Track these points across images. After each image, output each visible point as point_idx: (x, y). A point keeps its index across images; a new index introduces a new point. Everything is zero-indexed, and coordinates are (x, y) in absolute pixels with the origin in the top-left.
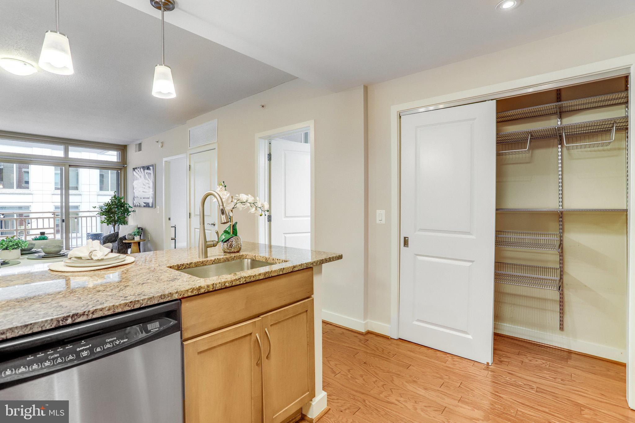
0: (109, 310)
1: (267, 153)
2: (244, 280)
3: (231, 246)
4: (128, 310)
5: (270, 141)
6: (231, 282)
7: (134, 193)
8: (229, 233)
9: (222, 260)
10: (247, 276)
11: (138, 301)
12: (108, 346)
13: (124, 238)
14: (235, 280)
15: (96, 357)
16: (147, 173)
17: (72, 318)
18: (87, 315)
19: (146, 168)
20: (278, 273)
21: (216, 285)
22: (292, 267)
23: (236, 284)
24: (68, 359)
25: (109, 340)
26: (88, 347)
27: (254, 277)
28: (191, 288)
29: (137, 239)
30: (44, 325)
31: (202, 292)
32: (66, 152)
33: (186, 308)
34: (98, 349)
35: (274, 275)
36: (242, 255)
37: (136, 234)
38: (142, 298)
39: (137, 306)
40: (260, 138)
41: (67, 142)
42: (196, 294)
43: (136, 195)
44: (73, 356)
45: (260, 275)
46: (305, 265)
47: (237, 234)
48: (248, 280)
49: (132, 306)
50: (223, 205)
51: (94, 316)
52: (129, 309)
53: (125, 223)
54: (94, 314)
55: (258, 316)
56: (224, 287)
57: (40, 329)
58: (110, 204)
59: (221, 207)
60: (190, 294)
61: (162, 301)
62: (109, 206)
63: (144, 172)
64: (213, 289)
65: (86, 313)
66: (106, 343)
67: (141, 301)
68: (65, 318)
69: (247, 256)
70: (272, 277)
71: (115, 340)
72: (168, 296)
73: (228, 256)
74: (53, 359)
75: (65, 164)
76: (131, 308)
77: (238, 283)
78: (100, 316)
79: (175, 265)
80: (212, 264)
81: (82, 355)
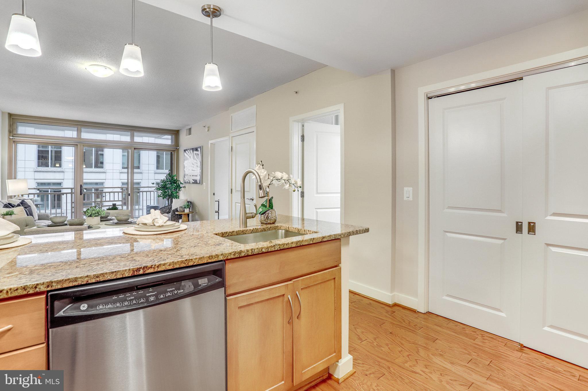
0: (170, 265)
1: (300, 134)
2: (278, 247)
3: (267, 218)
4: (183, 266)
5: (303, 123)
6: (267, 249)
7: (184, 171)
8: (266, 207)
9: (259, 230)
10: (281, 244)
11: (192, 260)
12: (169, 294)
13: (177, 210)
14: (270, 247)
15: (160, 302)
16: (195, 154)
17: (143, 269)
18: (154, 268)
19: (195, 149)
20: (309, 242)
21: (254, 250)
22: (321, 237)
23: (271, 250)
24: (140, 302)
25: (169, 290)
26: (154, 293)
27: (287, 245)
28: (234, 252)
29: (187, 211)
30: (124, 273)
31: (242, 256)
32: (132, 137)
33: (229, 267)
34: (162, 296)
35: (305, 244)
36: (277, 226)
37: (186, 207)
38: (194, 258)
39: (191, 264)
40: (294, 121)
41: (133, 129)
42: (237, 257)
43: (186, 173)
44: (144, 300)
45: (292, 243)
46: (334, 236)
47: (272, 207)
48: (282, 248)
49: (187, 263)
50: (261, 182)
51: (159, 270)
52: (185, 265)
53: (177, 197)
54: (158, 268)
55: (290, 280)
56: (261, 252)
57: (121, 276)
58: (165, 180)
59: (259, 183)
60: (232, 257)
61: (210, 261)
62: (164, 183)
63: (193, 153)
64: (251, 253)
65: (153, 267)
66: (167, 292)
67: (194, 260)
68: (138, 269)
69: (282, 227)
70: (303, 246)
71: (174, 290)
72: (215, 257)
73: (265, 226)
74: (130, 300)
75: (131, 147)
76: (186, 265)
77: (273, 249)
78: (163, 270)
79: (220, 232)
80: (251, 233)
81: (150, 300)
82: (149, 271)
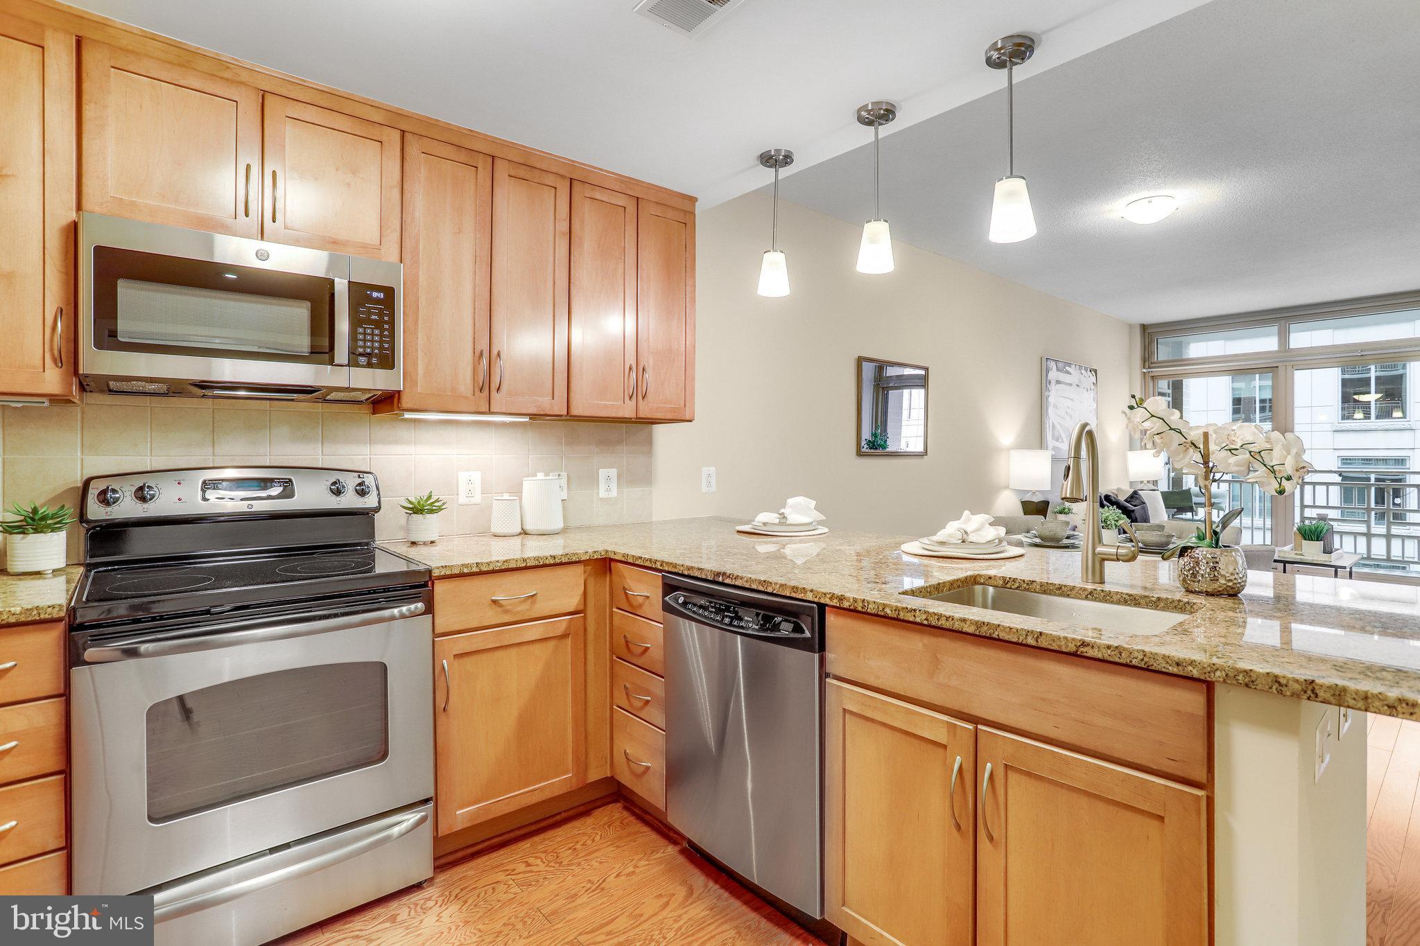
0: (746, 581)
2: (924, 617)
11: (771, 583)
17: (722, 576)
18: (731, 578)
25: (746, 618)
27: (947, 618)
30: (707, 574)
32: (1284, 337)
39: (770, 589)
44: (719, 617)
45: (964, 620)
49: (765, 587)
52: (763, 589)
57: (705, 577)
67: (774, 585)
68: (718, 574)
72: (802, 592)
78: (739, 584)
82: (728, 581)
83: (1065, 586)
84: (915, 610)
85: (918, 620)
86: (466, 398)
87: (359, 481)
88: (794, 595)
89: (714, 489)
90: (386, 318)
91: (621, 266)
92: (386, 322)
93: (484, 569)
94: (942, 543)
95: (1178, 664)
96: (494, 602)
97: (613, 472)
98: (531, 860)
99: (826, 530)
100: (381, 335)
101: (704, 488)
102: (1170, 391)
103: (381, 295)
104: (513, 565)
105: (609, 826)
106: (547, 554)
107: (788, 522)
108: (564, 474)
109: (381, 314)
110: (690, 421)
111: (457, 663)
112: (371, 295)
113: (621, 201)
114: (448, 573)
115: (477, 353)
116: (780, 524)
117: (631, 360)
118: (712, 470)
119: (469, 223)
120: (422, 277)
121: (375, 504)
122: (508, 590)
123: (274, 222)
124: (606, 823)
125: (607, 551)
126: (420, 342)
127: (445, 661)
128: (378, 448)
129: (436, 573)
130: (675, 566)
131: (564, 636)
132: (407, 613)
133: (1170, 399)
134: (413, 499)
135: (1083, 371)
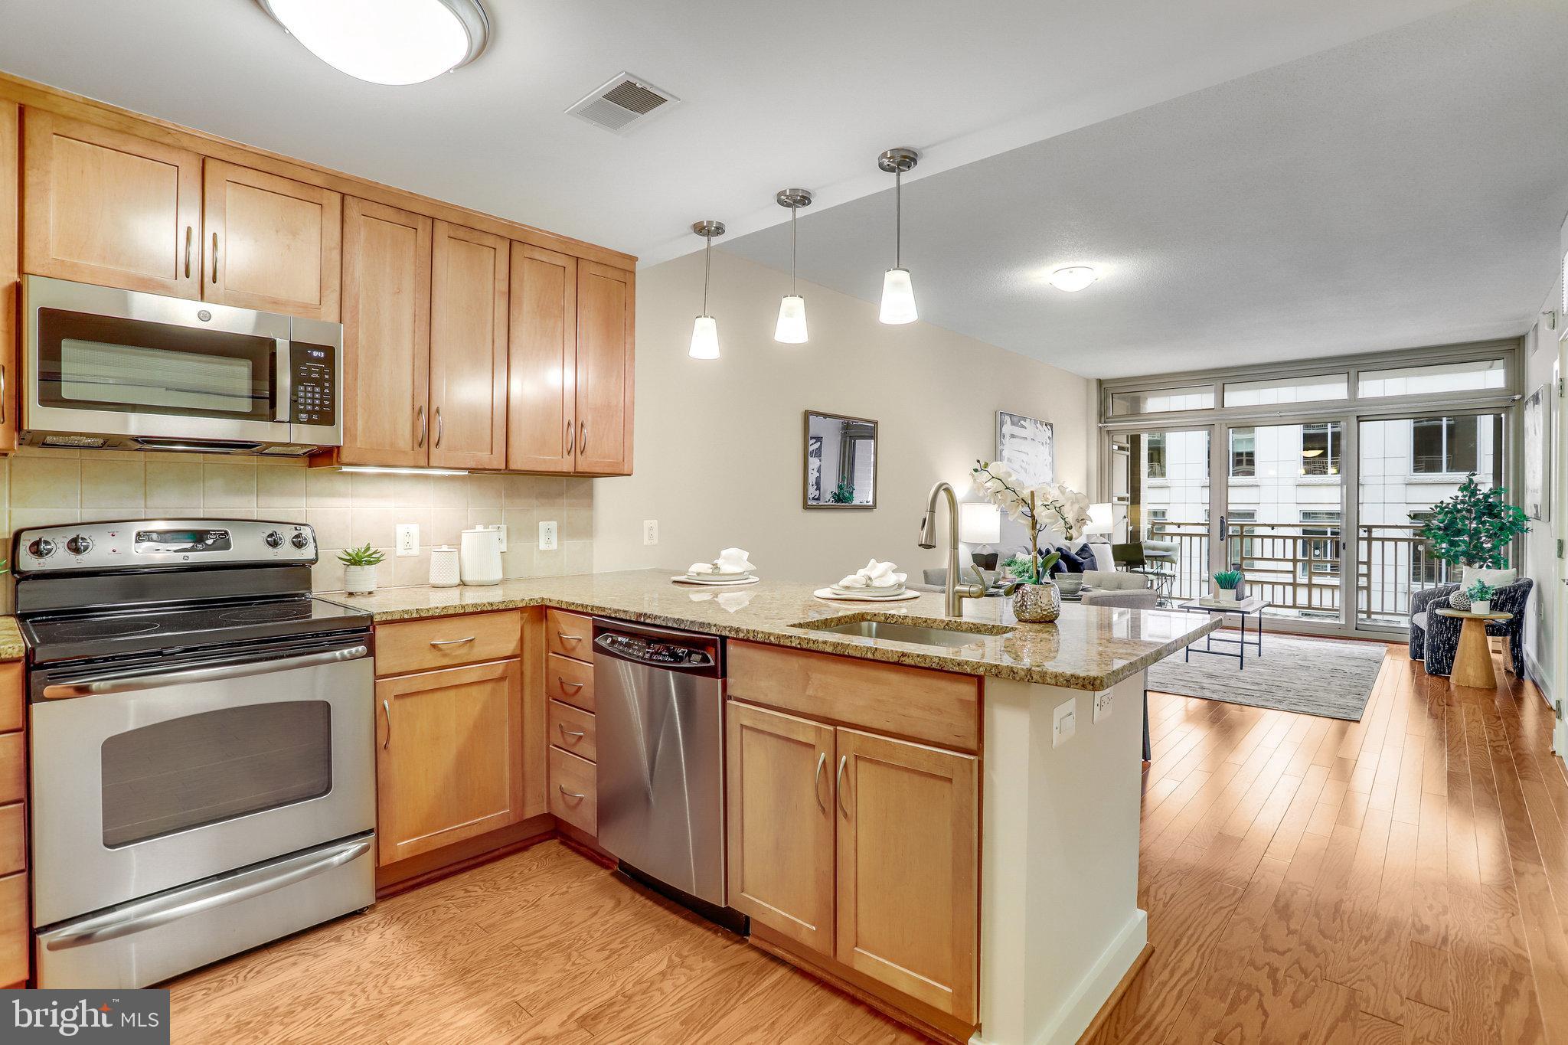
12: (660, 657)
16: (1536, 414)
19: (1536, 399)
20: (864, 654)
27: (814, 642)
29: (1478, 609)
37: (1473, 595)
43: (1528, 481)
45: (825, 642)
62: (1447, 515)
63: (1534, 411)
68: (640, 615)
72: (707, 627)
82: (648, 621)
83: (929, 619)
84: (791, 637)
85: (793, 645)
86: (404, 453)
87: (296, 533)
88: (701, 630)
89: (655, 541)
90: (327, 377)
91: (560, 324)
92: (326, 381)
93: (424, 615)
94: (847, 588)
95: (959, 665)
96: (434, 646)
97: (554, 524)
98: (470, 888)
99: (757, 579)
100: (322, 393)
101: (646, 541)
102: (1129, 446)
103: (322, 355)
104: (451, 611)
105: (546, 858)
106: (485, 601)
107: (721, 572)
108: (504, 527)
109: (321, 372)
110: (629, 475)
111: (397, 703)
112: (312, 354)
113: (560, 260)
114: (389, 618)
115: (417, 409)
116: (713, 574)
117: (569, 416)
118: (655, 523)
119: (408, 284)
120: (361, 335)
121: (313, 556)
122: (446, 635)
123: (214, 282)
124: (542, 856)
125: (543, 599)
126: (359, 399)
127: (386, 703)
128: (314, 501)
129: (377, 618)
130: (604, 609)
131: (502, 679)
132: (348, 656)
133: (1129, 453)
134: (350, 551)
135: (1039, 425)
